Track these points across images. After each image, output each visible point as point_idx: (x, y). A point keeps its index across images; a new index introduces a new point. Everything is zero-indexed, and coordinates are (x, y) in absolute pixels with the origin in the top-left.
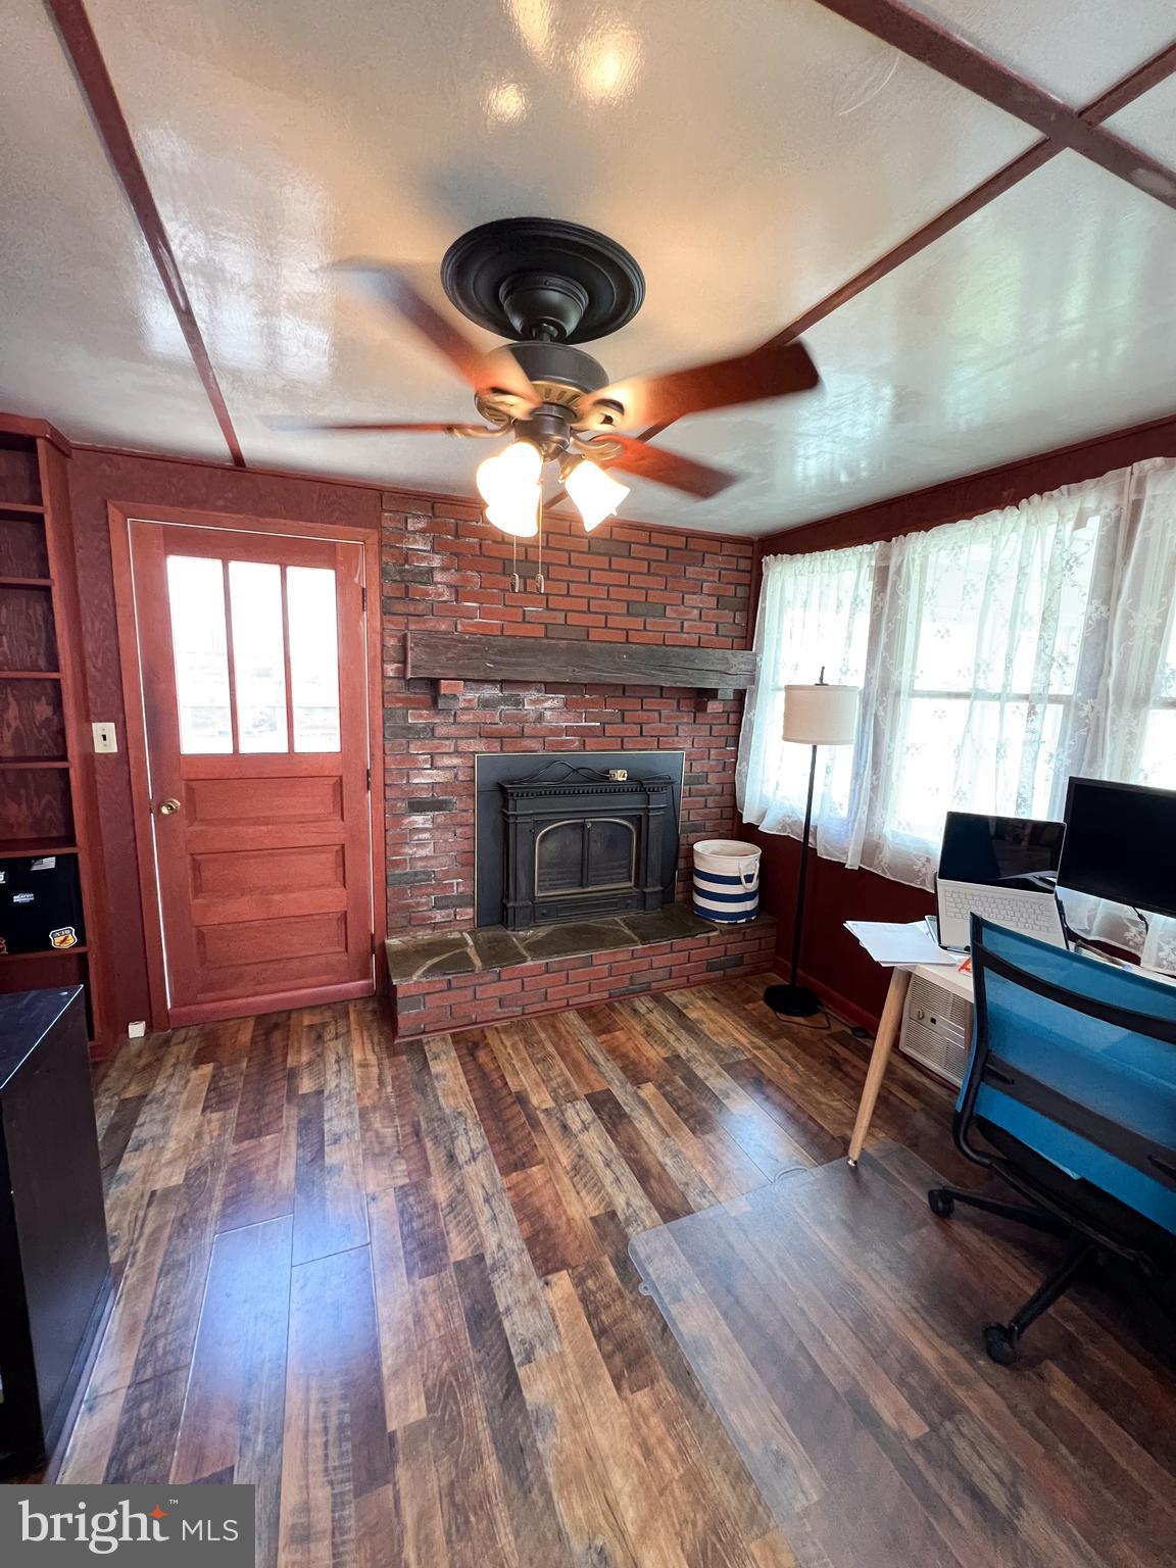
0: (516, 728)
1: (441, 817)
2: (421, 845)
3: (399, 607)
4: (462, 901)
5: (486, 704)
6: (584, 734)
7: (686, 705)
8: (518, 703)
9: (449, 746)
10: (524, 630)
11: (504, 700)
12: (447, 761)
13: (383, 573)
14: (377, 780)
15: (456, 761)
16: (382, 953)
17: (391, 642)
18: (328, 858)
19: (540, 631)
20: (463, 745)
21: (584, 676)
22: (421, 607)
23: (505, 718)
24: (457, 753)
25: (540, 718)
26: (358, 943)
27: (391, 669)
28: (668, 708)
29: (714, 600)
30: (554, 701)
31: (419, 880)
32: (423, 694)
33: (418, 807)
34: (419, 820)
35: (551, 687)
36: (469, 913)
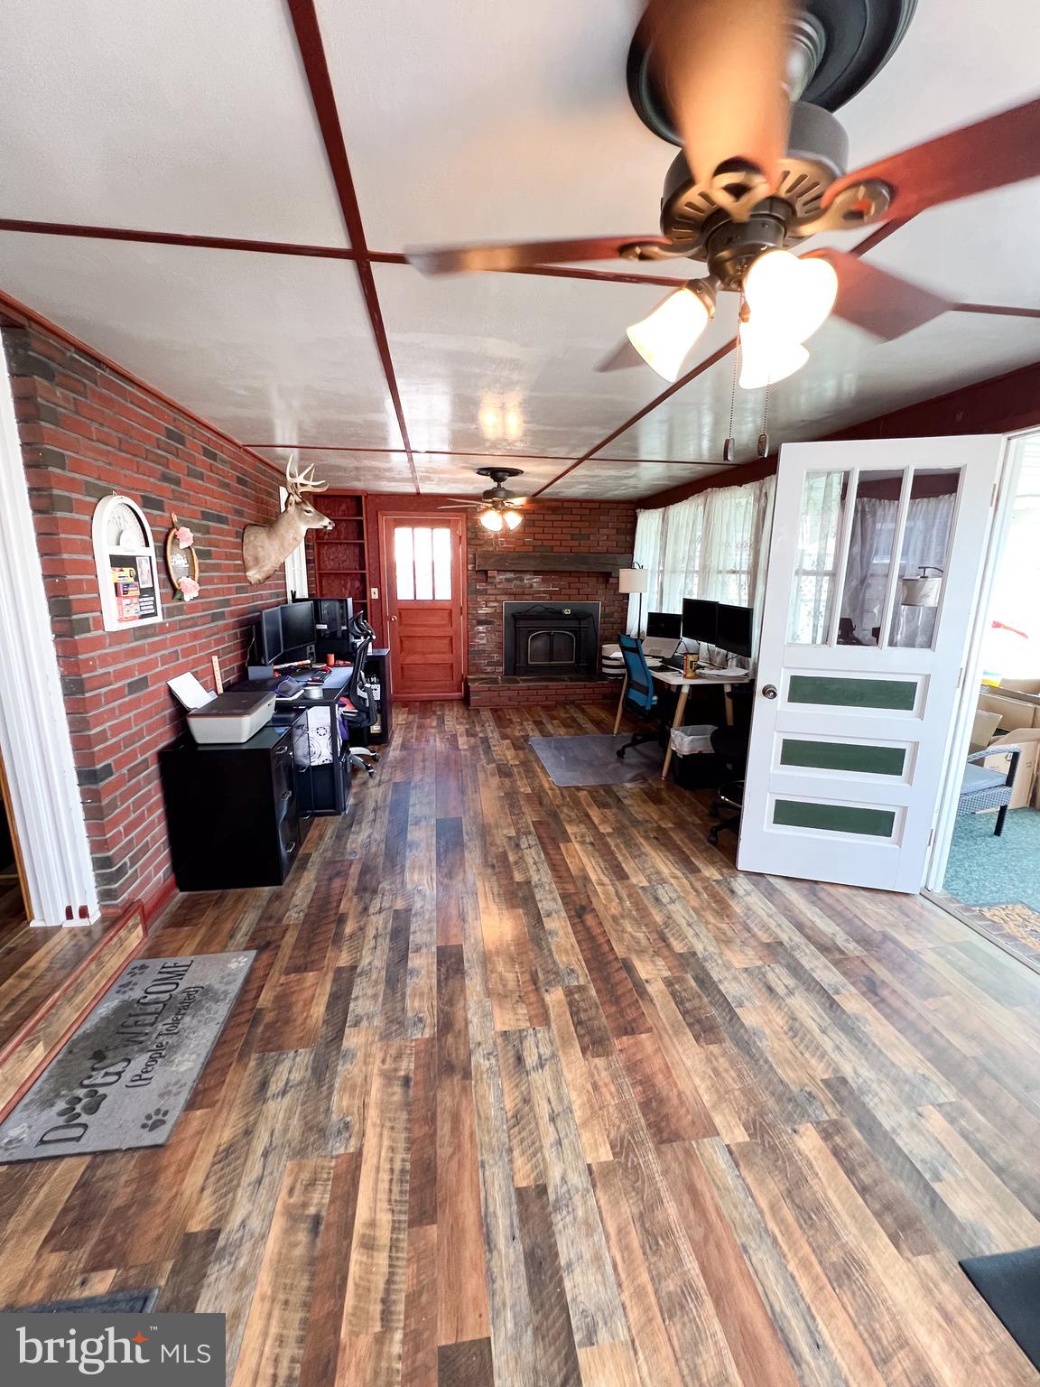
0: (520, 591)
1: (490, 627)
2: (482, 639)
3: (473, 542)
4: (498, 664)
5: (508, 580)
6: (551, 594)
7: (601, 580)
8: (522, 580)
9: (493, 598)
10: (525, 549)
11: (516, 579)
12: (492, 604)
13: (467, 529)
14: (465, 611)
15: (496, 604)
16: (466, 681)
17: (471, 556)
18: (447, 641)
19: (531, 549)
20: (498, 597)
21: (547, 568)
22: (481, 542)
23: (516, 586)
24: (496, 601)
25: (531, 586)
26: (457, 678)
27: (470, 567)
28: (592, 582)
29: (614, 531)
30: (537, 579)
31: (480, 653)
32: (482, 577)
33: (480, 623)
34: (481, 628)
35: (536, 573)
36: (501, 669)
